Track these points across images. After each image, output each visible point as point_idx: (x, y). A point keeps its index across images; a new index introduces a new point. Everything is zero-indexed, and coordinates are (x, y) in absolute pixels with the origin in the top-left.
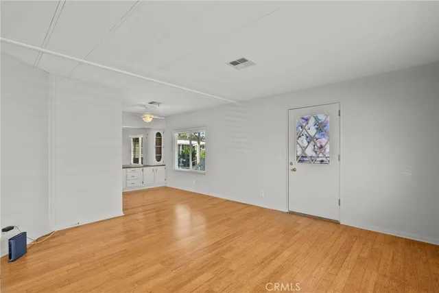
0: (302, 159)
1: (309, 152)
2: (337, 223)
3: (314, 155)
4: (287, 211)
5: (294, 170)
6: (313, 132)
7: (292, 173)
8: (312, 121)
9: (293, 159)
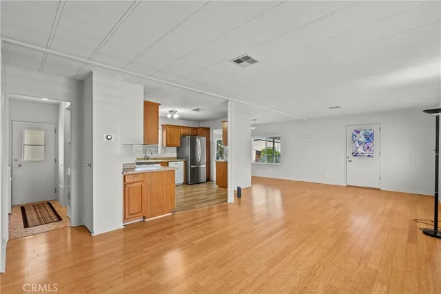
0: (356, 155)
1: (360, 150)
2: (379, 189)
3: (363, 152)
4: (345, 185)
5: (350, 161)
6: (363, 139)
7: (349, 163)
8: (362, 133)
9: (349, 154)
